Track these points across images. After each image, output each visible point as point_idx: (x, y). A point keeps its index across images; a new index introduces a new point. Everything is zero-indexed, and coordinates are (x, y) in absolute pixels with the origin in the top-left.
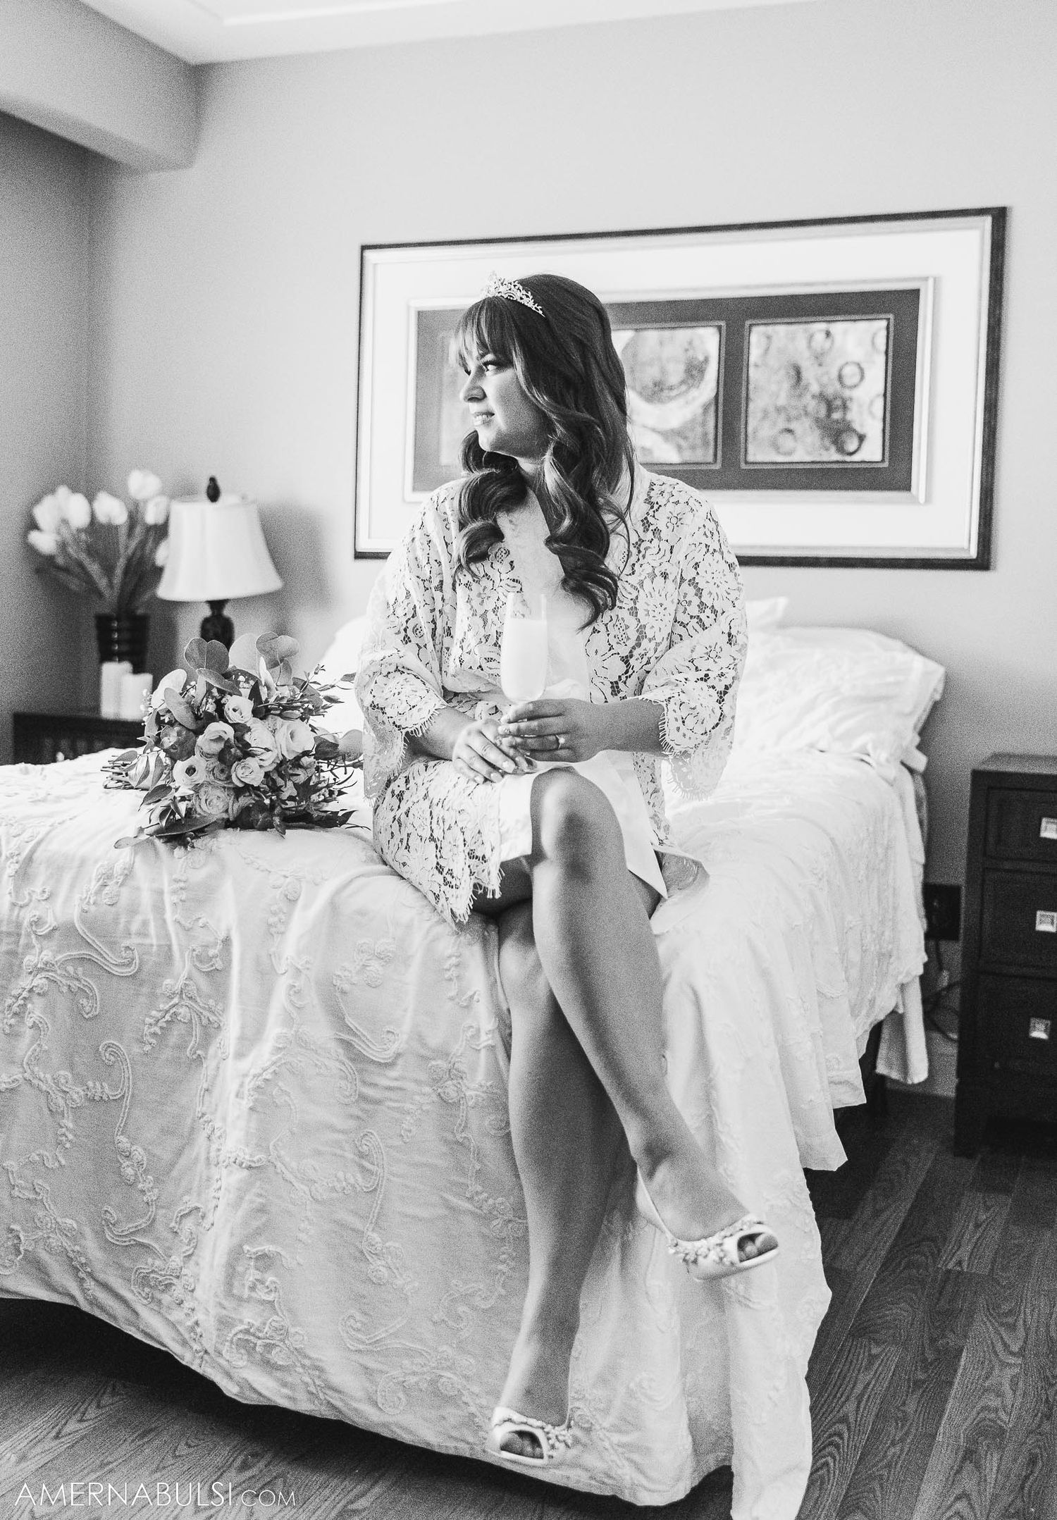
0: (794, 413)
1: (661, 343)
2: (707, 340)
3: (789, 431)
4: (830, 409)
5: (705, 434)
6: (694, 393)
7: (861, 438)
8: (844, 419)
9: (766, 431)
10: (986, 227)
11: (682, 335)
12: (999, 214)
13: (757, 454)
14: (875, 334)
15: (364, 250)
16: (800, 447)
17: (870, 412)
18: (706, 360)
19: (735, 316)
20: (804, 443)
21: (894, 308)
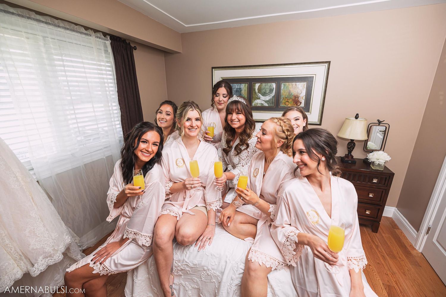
0: (289, 98)
1: (265, 86)
2: (274, 85)
3: (288, 101)
4: (295, 98)
5: (273, 101)
6: (271, 94)
7: (301, 103)
8: (298, 100)
9: (284, 101)
10: (326, 65)
11: (269, 84)
12: (329, 63)
13: (282, 105)
14: (304, 85)
15: (213, 68)
16: (289, 104)
17: (303, 99)
18: (273, 89)
19: (278, 80)
20: (290, 103)
21: (308, 80)
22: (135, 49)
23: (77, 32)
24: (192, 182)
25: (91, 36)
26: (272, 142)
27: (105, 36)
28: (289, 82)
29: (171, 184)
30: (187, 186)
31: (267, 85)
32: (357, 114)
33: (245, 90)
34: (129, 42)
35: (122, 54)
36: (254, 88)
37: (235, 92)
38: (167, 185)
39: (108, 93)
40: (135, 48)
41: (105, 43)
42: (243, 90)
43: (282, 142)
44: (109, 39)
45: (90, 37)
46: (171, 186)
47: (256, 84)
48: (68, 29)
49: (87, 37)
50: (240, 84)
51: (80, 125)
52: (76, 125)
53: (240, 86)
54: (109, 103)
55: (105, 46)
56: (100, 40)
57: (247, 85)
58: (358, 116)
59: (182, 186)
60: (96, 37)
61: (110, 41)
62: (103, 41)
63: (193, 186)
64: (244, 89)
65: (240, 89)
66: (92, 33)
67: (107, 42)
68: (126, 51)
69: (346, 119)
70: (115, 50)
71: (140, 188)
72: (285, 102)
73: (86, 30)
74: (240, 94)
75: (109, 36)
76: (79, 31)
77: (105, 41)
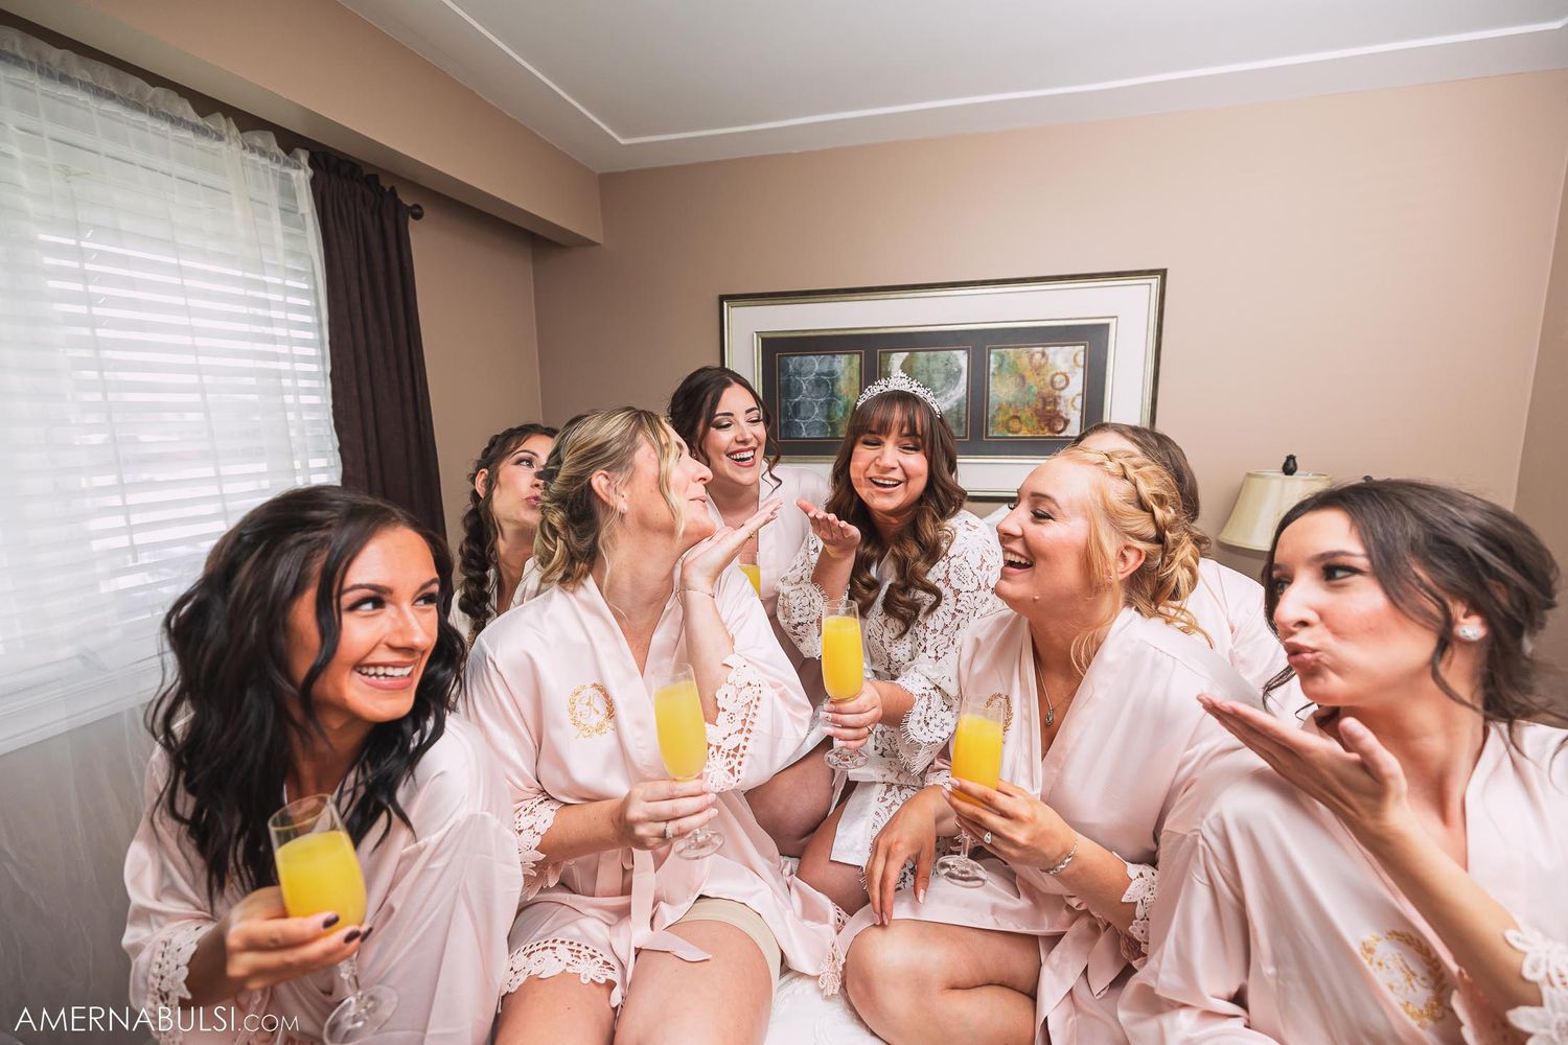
0: (1019, 406)
1: (928, 360)
2: (961, 358)
3: (1017, 417)
4: (1045, 403)
5: (959, 419)
6: (952, 393)
7: (1067, 422)
8: (1055, 410)
9: (1000, 418)
10: (1155, 282)
11: (942, 355)
12: (1163, 273)
13: (994, 432)
14: (1076, 355)
15: (722, 299)
16: (1024, 427)
17: (1073, 406)
18: (960, 371)
19: (979, 342)
20: (1027, 425)
21: (1092, 338)
22: (418, 217)
23: (155, 113)
24: (665, 807)
25: (220, 138)
26: (1087, 561)
27: (288, 151)
28: (1018, 347)
29: (545, 817)
30: (641, 830)
31: (935, 356)
32: (1291, 458)
33: (851, 379)
34: (392, 188)
35: (360, 231)
36: (884, 369)
37: (810, 388)
38: (525, 822)
39: (291, 416)
40: (417, 211)
41: (286, 178)
42: (842, 377)
43: (1140, 551)
44: (306, 163)
45: (217, 145)
46: (549, 824)
47: (894, 355)
48: (111, 96)
49: (204, 142)
50: (829, 357)
51: (141, 538)
52: (122, 541)
53: (831, 363)
54: (293, 460)
55: (288, 192)
56: (265, 161)
57: (856, 358)
58: (1295, 464)
59: (605, 828)
60: (244, 148)
61: (310, 172)
62: (277, 167)
63: (671, 828)
64: (847, 373)
65: (831, 373)
66: (228, 129)
67: (294, 173)
68: (376, 217)
69: (1249, 475)
70: (329, 209)
71: (329, 923)
72: (1008, 421)
73: (202, 116)
74: (833, 393)
75: (307, 153)
76: (163, 113)
77: (287, 170)
